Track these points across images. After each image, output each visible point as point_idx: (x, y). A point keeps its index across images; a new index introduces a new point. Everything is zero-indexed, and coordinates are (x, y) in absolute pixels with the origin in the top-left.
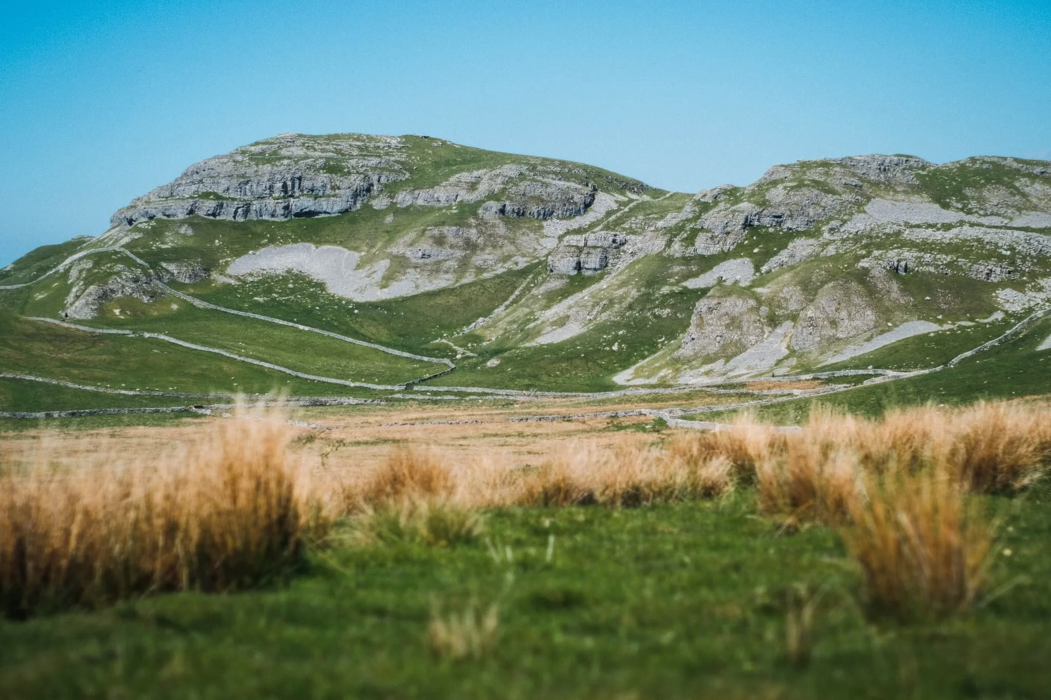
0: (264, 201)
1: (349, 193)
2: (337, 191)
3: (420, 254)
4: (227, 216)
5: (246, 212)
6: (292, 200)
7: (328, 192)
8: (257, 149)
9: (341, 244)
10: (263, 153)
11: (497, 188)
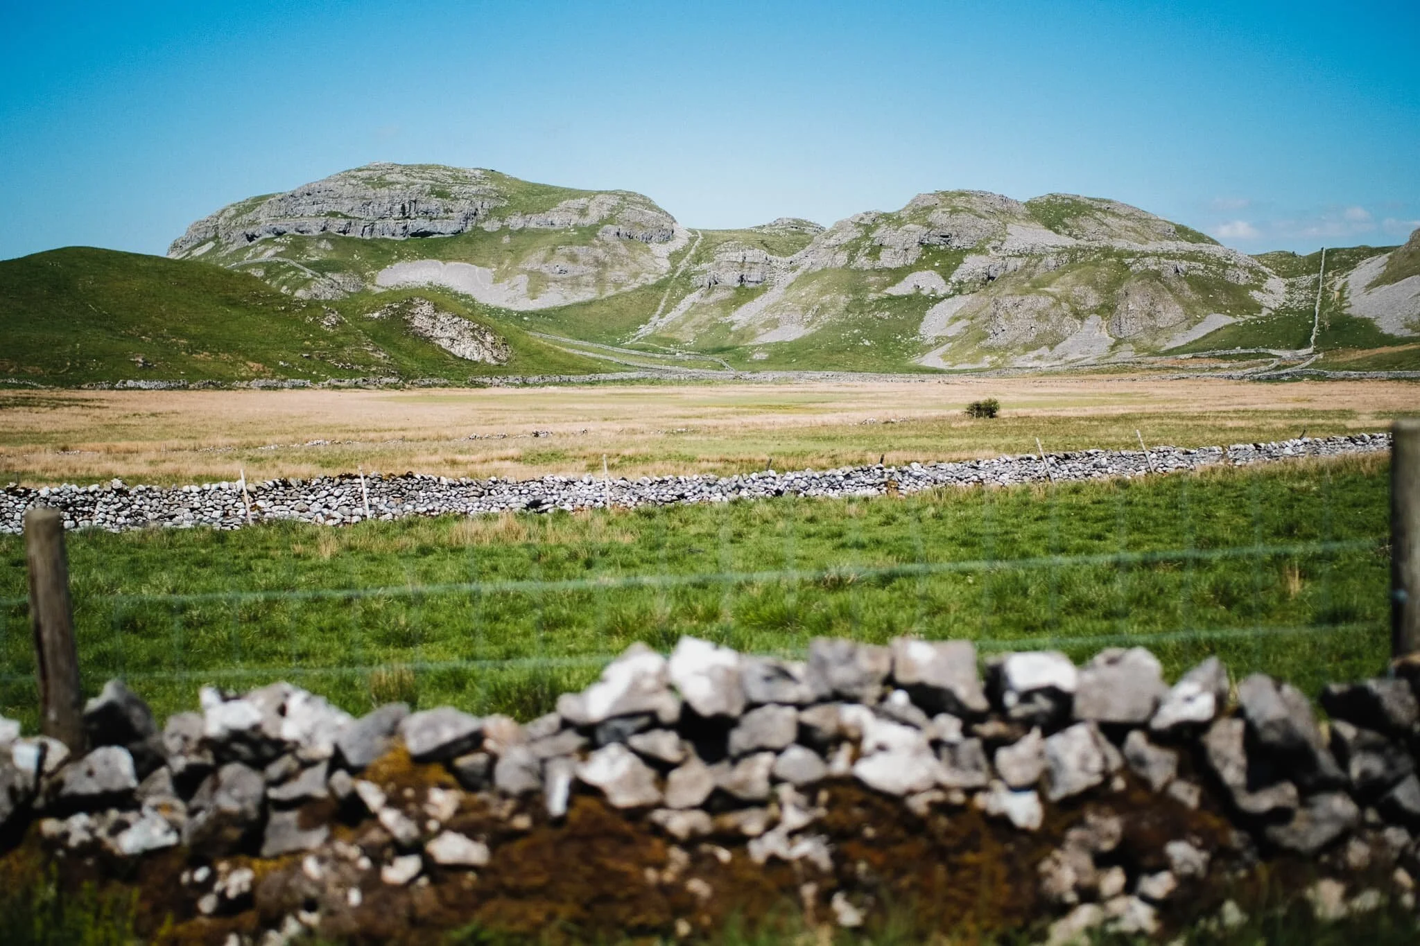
0: (385, 221)
1: (461, 216)
2: (450, 214)
3: (558, 269)
4: (355, 233)
5: (372, 230)
6: (409, 221)
7: (442, 214)
8: (365, 174)
9: (466, 260)
10: (370, 178)
11: (606, 214)
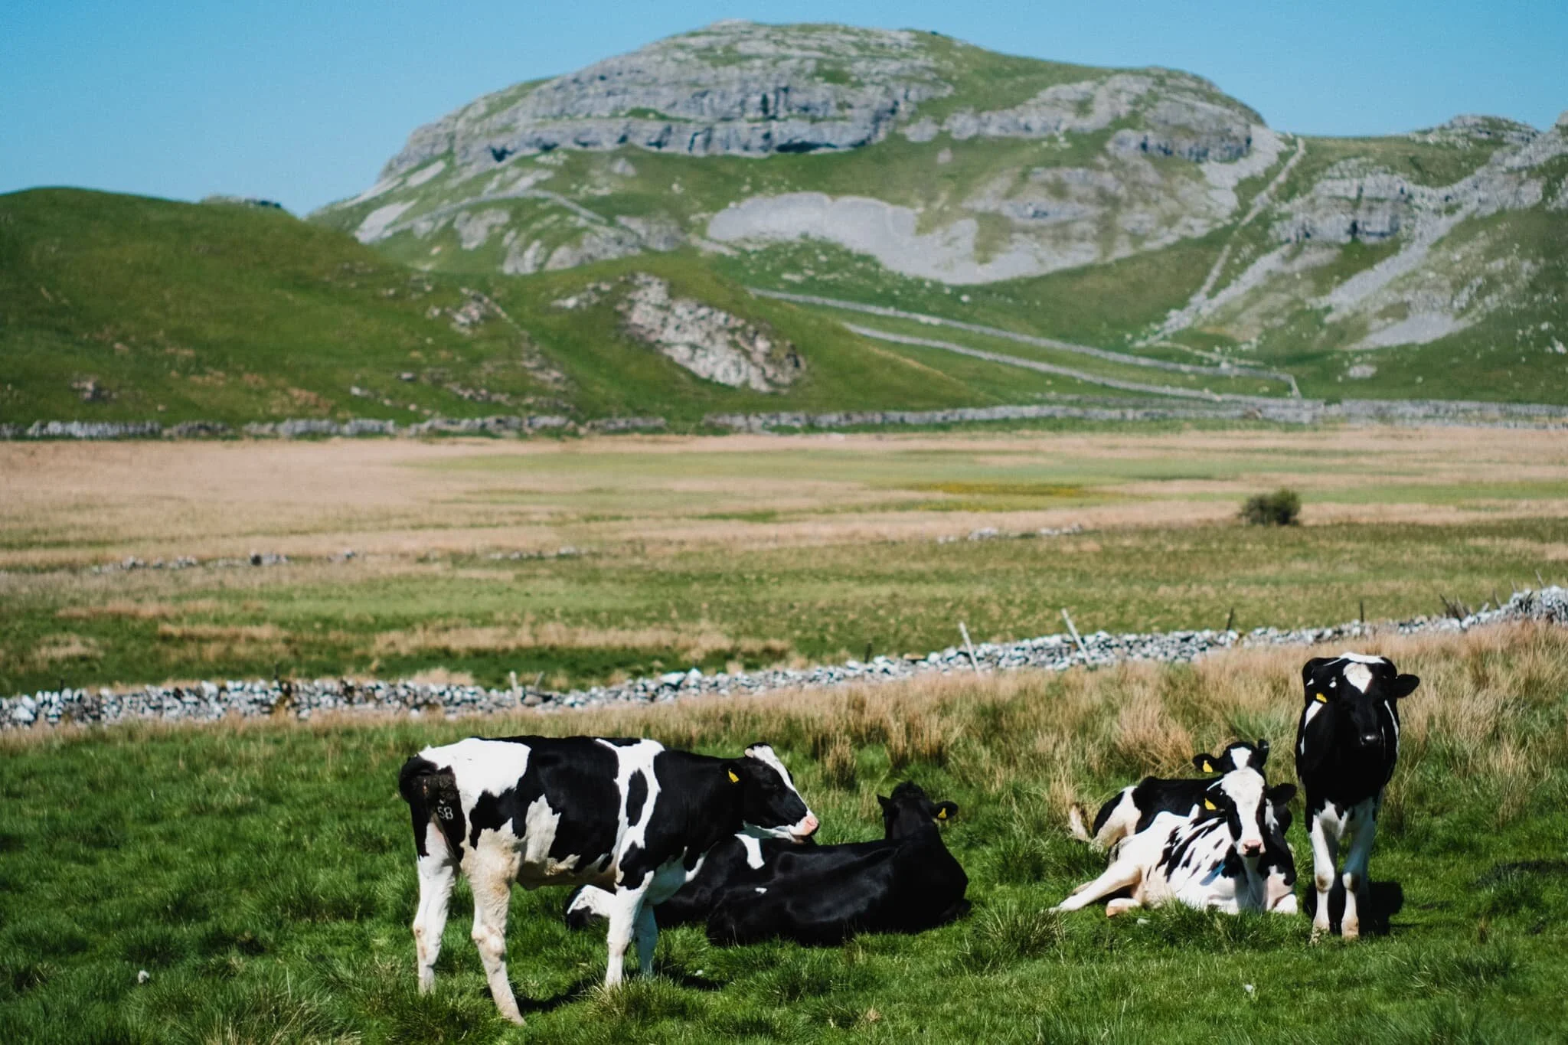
0: (731, 124)
1: (867, 114)
2: (848, 112)
3: (1030, 211)
4: (676, 147)
5: (708, 141)
6: (774, 124)
7: (833, 112)
8: (701, 42)
9: (873, 194)
10: (710, 49)
11: (1124, 110)
